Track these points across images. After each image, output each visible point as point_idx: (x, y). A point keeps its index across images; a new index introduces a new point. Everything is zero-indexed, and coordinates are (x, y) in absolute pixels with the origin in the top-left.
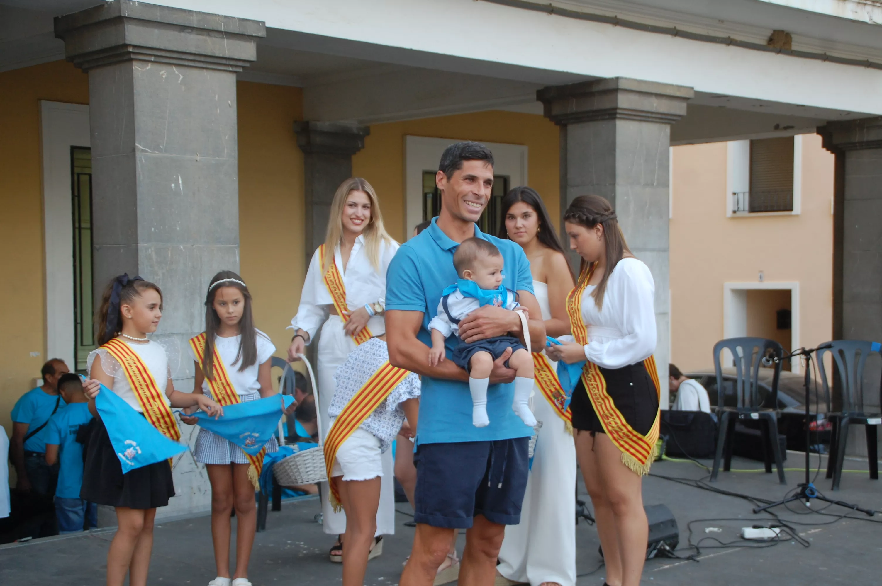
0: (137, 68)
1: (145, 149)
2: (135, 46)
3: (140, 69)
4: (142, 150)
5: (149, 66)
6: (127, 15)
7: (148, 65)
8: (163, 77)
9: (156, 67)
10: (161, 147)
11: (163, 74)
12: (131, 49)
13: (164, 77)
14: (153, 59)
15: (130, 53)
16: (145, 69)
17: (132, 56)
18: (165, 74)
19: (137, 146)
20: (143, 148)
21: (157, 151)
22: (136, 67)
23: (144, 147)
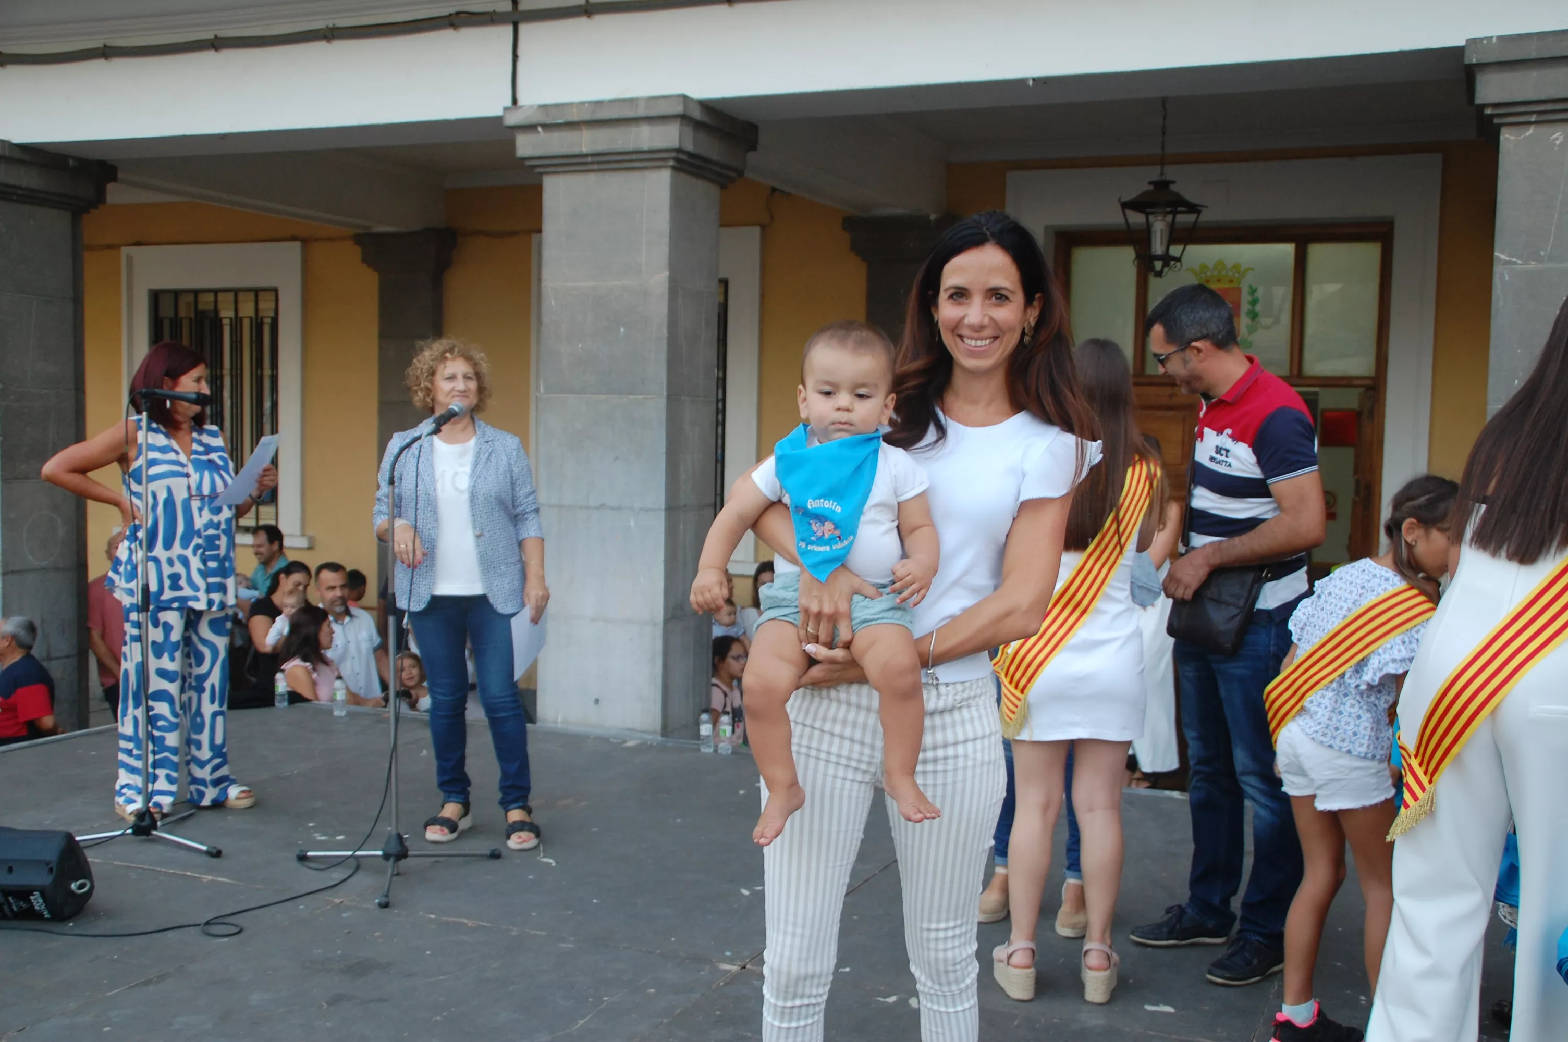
0: (1508, 138)
1: (1511, 259)
2: (1496, 105)
3: (1512, 138)
4: (1506, 261)
5: (1531, 131)
6: (1474, 61)
7: (1528, 130)
8: (1555, 144)
9: (1544, 129)
10: (1542, 253)
11: (1557, 139)
12: (1489, 111)
13: (1558, 142)
14: (1533, 118)
15: (1492, 116)
16: (1522, 137)
17: (1496, 121)
18: (1561, 137)
19: (1498, 257)
20: (1507, 259)
21: (1533, 261)
22: (1507, 136)
23: (1509, 257)
